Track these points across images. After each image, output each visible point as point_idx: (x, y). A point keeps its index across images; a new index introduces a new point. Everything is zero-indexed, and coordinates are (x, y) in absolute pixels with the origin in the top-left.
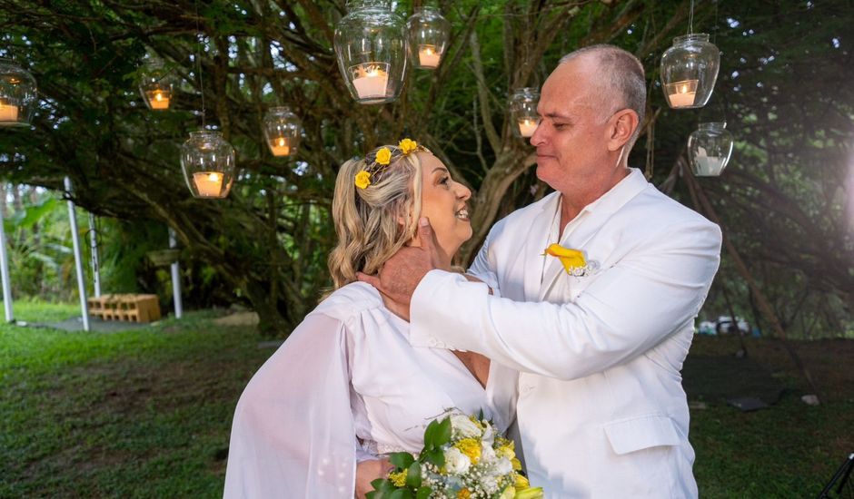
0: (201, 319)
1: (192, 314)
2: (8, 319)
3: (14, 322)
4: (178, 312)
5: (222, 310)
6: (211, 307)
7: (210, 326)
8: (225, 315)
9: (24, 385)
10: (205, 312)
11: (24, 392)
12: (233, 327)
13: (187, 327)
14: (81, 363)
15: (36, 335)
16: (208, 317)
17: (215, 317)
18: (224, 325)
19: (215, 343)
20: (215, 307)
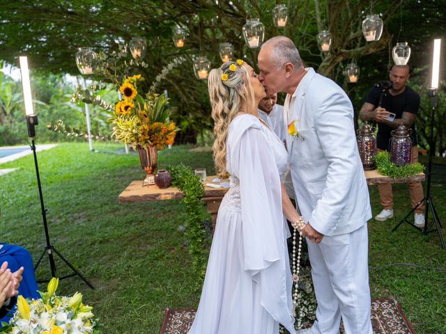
0: (181, 149)
1: (177, 147)
2: (91, 149)
3: (93, 150)
4: (170, 147)
5: (192, 145)
6: (186, 143)
7: (186, 153)
8: (194, 148)
9: (108, 174)
10: (182, 146)
11: (109, 177)
12: (198, 152)
13: (175, 153)
14: (129, 167)
15: (105, 156)
16: (185, 148)
17: (189, 148)
18: (194, 152)
19: (191, 159)
20: (188, 143)
